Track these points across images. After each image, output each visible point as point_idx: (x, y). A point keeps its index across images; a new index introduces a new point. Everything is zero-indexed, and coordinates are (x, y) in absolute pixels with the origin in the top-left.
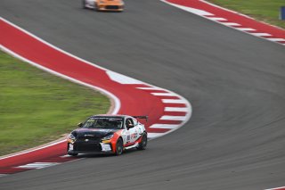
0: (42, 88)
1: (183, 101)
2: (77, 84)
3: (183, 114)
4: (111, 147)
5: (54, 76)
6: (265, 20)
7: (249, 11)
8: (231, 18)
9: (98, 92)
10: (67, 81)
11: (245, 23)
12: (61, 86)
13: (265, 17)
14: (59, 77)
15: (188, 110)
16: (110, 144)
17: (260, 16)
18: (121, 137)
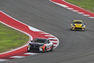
0: (4, 31)
1: (56, 39)
2: (17, 31)
3: (56, 44)
4: (43, 50)
5: (9, 27)
6: (88, 10)
7: (82, 6)
8: (75, 8)
9: (25, 34)
10: (13, 29)
11: (80, 11)
12: (11, 31)
13: (88, 9)
14: (10, 27)
15: (58, 42)
16: (42, 48)
17: (86, 8)
18: (46, 46)
